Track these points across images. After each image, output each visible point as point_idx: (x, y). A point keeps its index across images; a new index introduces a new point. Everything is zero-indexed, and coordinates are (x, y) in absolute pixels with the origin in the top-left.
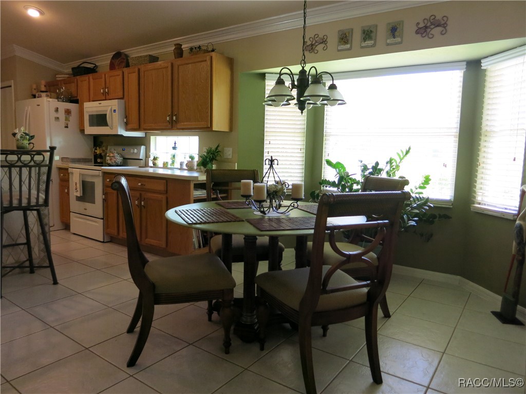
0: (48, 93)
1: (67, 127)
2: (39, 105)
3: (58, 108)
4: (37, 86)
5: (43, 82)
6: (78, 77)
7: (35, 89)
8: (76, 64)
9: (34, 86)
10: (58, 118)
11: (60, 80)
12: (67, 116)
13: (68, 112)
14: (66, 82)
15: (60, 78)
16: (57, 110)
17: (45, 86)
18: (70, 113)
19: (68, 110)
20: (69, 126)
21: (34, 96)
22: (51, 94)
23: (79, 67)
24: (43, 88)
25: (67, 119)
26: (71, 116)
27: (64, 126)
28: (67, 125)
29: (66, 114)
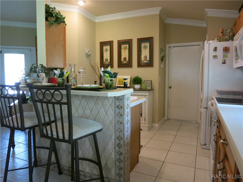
1: (224, 63)
5: (221, 30)
10: (216, 56)
12: (226, 53)
13: (226, 50)
16: (215, 49)
17: (222, 33)
18: (229, 50)
19: (226, 47)
20: (227, 62)
22: (220, 38)
25: (225, 56)
26: (229, 52)
27: (221, 62)
28: (225, 61)
29: (224, 51)
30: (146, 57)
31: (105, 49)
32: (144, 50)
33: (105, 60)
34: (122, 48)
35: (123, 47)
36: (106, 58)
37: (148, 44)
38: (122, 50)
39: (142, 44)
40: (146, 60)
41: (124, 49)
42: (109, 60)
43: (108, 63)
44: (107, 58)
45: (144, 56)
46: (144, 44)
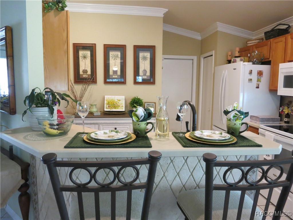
0: (243, 58)
1: (258, 87)
2: (235, 69)
3: (252, 70)
4: (232, 53)
5: (238, 49)
6: (271, 40)
7: (230, 56)
8: (269, 28)
9: (230, 54)
10: (251, 80)
11: (250, 46)
12: (259, 77)
13: (260, 73)
14: (257, 46)
15: (251, 43)
16: (251, 72)
17: (239, 52)
18: (262, 74)
19: (260, 71)
20: (260, 87)
21: (229, 62)
22: (244, 59)
23: (273, 30)
24: (237, 54)
25: (258, 80)
26: (262, 77)
27: (256, 86)
28: (258, 85)
29: (258, 75)
30: (145, 71)
31: (82, 55)
32: (143, 62)
33: (83, 72)
34: (110, 55)
35: (112, 55)
36: (84, 69)
37: (148, 55)
38: (110, 58)
39: (140, 54)
40: (145, 75)
41: (114, 58)
42: (89, 72)
43: (87, 76)
44: (86, 69)
45: (143, 70)
46: (143, 54)
